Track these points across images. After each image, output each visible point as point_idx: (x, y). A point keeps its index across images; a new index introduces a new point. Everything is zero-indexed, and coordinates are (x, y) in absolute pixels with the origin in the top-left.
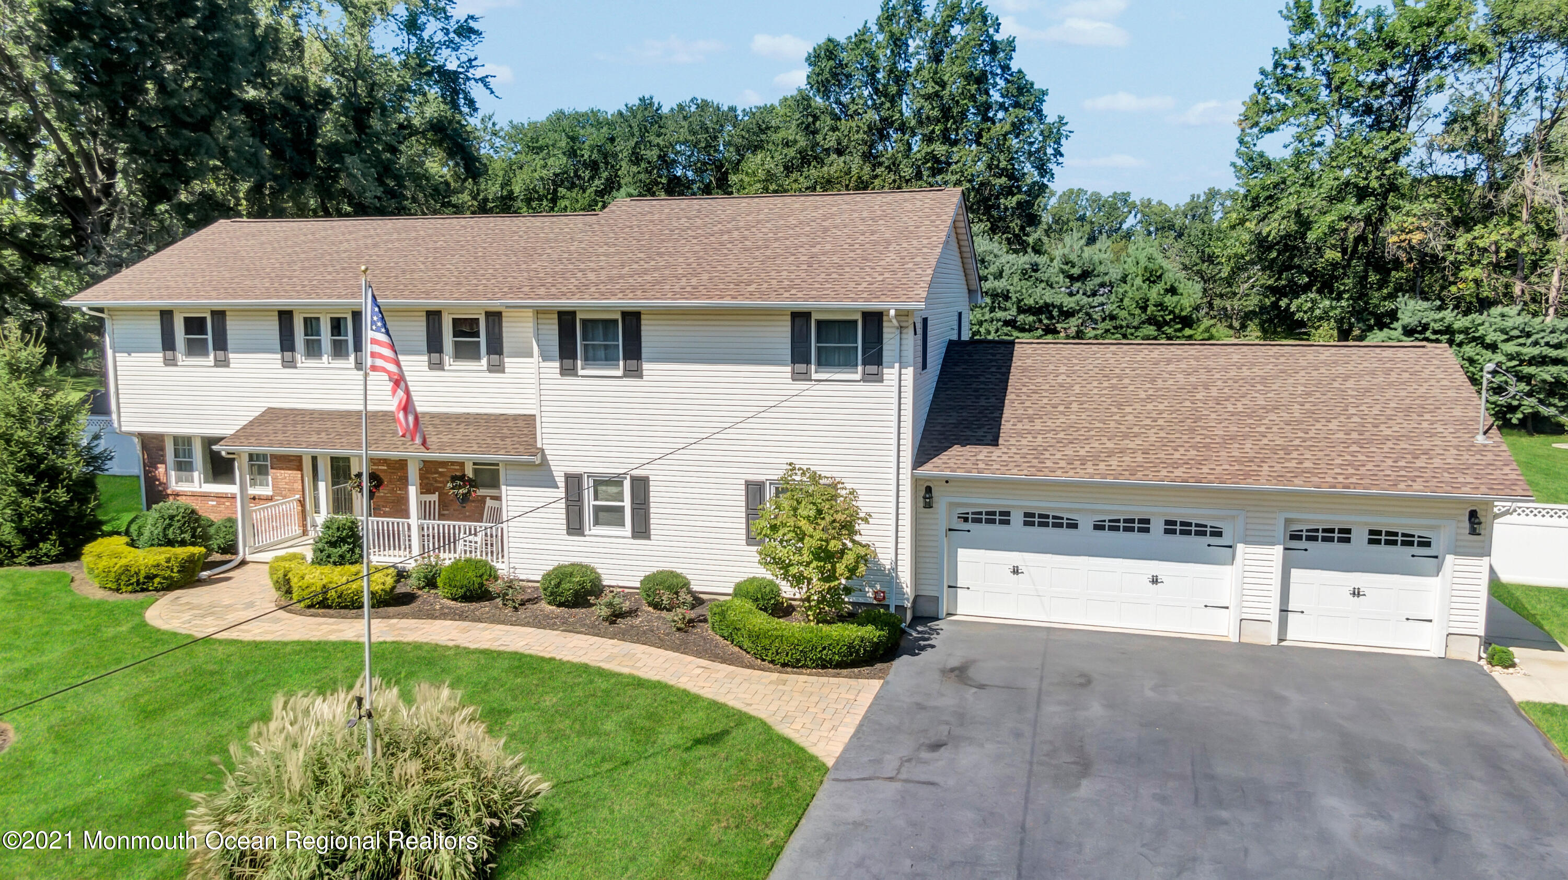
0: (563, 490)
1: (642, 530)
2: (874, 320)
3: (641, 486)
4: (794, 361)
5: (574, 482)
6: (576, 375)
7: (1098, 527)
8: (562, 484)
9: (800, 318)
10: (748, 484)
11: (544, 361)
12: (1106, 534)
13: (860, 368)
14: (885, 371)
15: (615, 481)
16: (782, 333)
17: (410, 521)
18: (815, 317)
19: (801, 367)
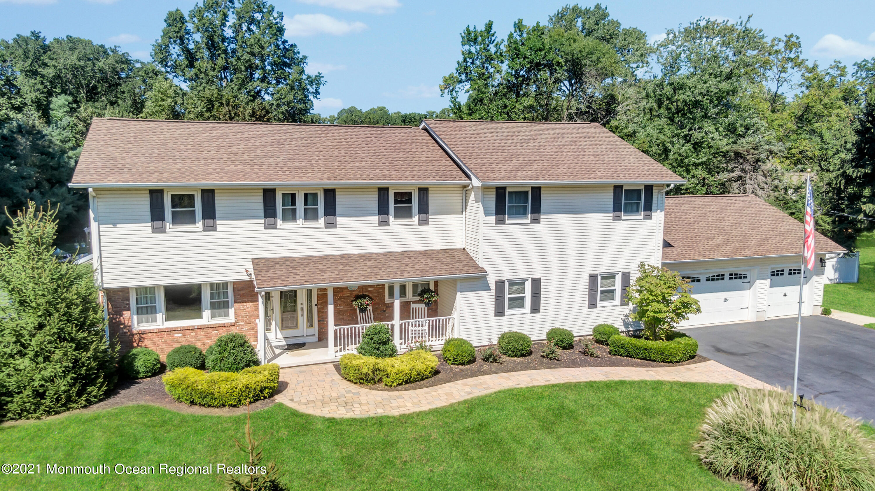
0: (494, 291)
1: (536, 308)
2: (649, 188)
3: (536, 283)
4: (614, 211)
5: (500, 285)
6: (504, 224)
7: (708, 280)
8: (492, 286)
9: (618, 188)
10: (591, 276)
11: (486, 216)
12: (710, 282)
13: (642, 213)
14: (653, 214)
15: (522, 283)
16: (609, 197)
17: (393, 322)
18: (625, 188)
19: (617, 213)
